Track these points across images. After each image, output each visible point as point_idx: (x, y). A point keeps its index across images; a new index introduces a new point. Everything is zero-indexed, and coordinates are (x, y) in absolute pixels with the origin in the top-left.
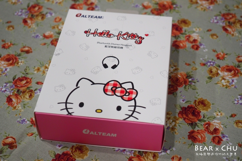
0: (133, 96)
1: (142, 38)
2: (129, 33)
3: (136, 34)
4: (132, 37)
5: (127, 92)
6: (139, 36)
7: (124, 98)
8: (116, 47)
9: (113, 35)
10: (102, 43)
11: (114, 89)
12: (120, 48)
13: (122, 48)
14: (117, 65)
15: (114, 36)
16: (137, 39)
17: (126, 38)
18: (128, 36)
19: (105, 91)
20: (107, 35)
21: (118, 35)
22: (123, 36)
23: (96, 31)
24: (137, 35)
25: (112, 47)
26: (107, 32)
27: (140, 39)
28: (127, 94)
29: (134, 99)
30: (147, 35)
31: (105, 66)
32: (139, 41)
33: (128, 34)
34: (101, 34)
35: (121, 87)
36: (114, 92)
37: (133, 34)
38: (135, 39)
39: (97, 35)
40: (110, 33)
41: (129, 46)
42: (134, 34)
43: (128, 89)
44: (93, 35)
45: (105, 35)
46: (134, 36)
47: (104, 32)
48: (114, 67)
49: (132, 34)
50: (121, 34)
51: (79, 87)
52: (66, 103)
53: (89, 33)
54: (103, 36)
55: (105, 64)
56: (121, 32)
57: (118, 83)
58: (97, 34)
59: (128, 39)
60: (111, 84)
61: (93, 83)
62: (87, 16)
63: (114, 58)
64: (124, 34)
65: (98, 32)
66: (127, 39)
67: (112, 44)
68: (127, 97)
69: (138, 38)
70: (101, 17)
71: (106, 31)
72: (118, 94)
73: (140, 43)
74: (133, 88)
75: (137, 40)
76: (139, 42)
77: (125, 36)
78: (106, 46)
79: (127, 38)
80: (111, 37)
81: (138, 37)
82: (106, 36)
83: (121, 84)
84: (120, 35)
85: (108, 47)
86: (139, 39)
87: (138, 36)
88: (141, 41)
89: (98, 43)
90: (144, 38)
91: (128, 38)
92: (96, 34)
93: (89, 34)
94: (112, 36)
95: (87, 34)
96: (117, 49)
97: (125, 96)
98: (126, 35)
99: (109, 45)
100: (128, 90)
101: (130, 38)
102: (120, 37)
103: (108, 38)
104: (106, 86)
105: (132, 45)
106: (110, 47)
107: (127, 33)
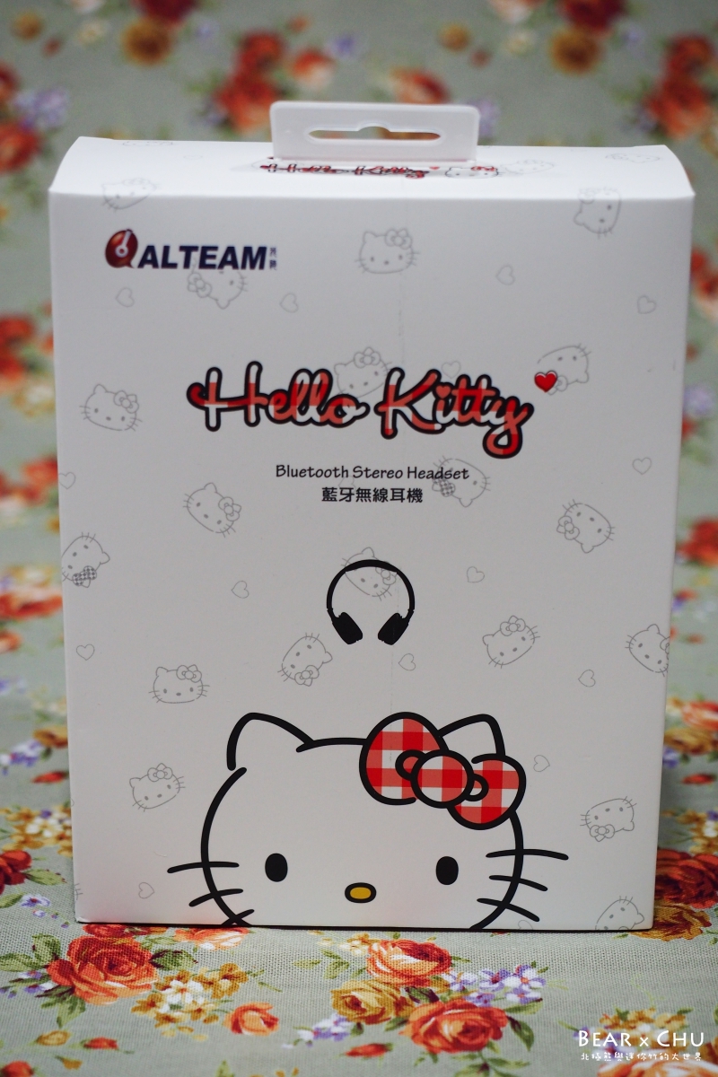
0: (507, 797)
1: (519, 410)
2: (444, 379)
3: (484, 383)
4: (463, 412)
5: (473, 777)
6: (505, 394)
7: (464, 815)
8: (381, 495)
9: (358, 405)
10: (301, 473)
11: (410, 763)
12: (405, 494)
13: (416, 495)
14: (404, 615)
15: (363, 409)
16: (491, 416)
17: (429, 417)
18: (442, 403)
19: (371, 779)
20: (321, 413)
21: (385, 402)
22: (410, 405)
23: (253, 380)
24: (489, 386)
25: (363, 494)
26: (317, 381)
27: (510, 414)
28: (476, 791)
29: (511, 814)
30: (546, 382)
31: (348, 629)
32: (507, 432)
33: (438, 382)
34: (288, 404)
35: (443, 751)
36: (412, 779)
37: (467, 377)
38: (484, 419)
39: (262, 412)
40: (333, 393)
41: (456, 475)
42: (473, 383)
43: (476, 760)
44: (241, 413)
45: (312, 412)
46: (473, 399)
47: (298, 381)
48: (393, 630)
49: (463, 384)
50: (402, 391)
51: (243, 771)
52: (206, 865)
53: (219, 400)
54: (300, 418)
55: (344, 615)
56: (396, 375)
57: (425, 730)
58: (264, 401)
59: (444, 426)
60: (392, 734)
61: (308, 743)
62: (176, 256)
63: (386, 573)
64: (418, 392)
65: (266, 388)
66: (438, 427)
67: (360, 471)
68: (479, 804)
69: (498, 416)
70: (262, 250)
71: (312, 377)
72: (435, 793)
73: (513, 447)
74: (500, 754)
75: (494, 427)
76: (504, 441)
77: (425, 406)
78: (328, 494)
79: (435, 421)
80: (345, 419)
81: (499, 403)
82: (317, 418)
83: (439, 734)
84: (397, 398)
85: (339, 497)
86: (502, 420)
87: (497, 391)
88: (514, 431)
89: (281, 470)
90: (529, 409)
91: (439, 414)
92: (258, 406)
93: (219, 411)
94: (351, 411)
95: (207, 410)
96: (390, 505)
97: (465, 804)
98: (430, 398)
99: (347, 482)
100: (478, 767)
101: (454, 414)
102: (396, 412)
103: (328, 427)
104: (371, 753)
105: (471, 472)
106: (354, 498)
107: (430, 382)
